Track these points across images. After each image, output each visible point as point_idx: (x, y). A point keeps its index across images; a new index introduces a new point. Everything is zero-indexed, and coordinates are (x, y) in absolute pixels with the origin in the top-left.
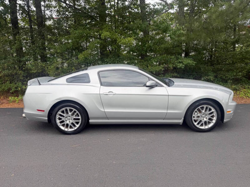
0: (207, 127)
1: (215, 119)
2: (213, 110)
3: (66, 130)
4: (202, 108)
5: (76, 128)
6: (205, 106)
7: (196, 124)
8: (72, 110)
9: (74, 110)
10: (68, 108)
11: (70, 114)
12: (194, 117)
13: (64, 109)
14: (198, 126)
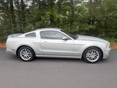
0: (94, 61)
1: (98, 57)
2: (97, 52)
3: (25, 59)
4: (92, 51)
5: (29, 59)
6: (93, 50)
7: (88, 59)
8: (27, 50)
9: (28, 50)
10: (25, 49)
11: (26, 52)
12: (87, 55)
13: (23, 49)
14: (89, 60)
